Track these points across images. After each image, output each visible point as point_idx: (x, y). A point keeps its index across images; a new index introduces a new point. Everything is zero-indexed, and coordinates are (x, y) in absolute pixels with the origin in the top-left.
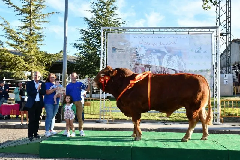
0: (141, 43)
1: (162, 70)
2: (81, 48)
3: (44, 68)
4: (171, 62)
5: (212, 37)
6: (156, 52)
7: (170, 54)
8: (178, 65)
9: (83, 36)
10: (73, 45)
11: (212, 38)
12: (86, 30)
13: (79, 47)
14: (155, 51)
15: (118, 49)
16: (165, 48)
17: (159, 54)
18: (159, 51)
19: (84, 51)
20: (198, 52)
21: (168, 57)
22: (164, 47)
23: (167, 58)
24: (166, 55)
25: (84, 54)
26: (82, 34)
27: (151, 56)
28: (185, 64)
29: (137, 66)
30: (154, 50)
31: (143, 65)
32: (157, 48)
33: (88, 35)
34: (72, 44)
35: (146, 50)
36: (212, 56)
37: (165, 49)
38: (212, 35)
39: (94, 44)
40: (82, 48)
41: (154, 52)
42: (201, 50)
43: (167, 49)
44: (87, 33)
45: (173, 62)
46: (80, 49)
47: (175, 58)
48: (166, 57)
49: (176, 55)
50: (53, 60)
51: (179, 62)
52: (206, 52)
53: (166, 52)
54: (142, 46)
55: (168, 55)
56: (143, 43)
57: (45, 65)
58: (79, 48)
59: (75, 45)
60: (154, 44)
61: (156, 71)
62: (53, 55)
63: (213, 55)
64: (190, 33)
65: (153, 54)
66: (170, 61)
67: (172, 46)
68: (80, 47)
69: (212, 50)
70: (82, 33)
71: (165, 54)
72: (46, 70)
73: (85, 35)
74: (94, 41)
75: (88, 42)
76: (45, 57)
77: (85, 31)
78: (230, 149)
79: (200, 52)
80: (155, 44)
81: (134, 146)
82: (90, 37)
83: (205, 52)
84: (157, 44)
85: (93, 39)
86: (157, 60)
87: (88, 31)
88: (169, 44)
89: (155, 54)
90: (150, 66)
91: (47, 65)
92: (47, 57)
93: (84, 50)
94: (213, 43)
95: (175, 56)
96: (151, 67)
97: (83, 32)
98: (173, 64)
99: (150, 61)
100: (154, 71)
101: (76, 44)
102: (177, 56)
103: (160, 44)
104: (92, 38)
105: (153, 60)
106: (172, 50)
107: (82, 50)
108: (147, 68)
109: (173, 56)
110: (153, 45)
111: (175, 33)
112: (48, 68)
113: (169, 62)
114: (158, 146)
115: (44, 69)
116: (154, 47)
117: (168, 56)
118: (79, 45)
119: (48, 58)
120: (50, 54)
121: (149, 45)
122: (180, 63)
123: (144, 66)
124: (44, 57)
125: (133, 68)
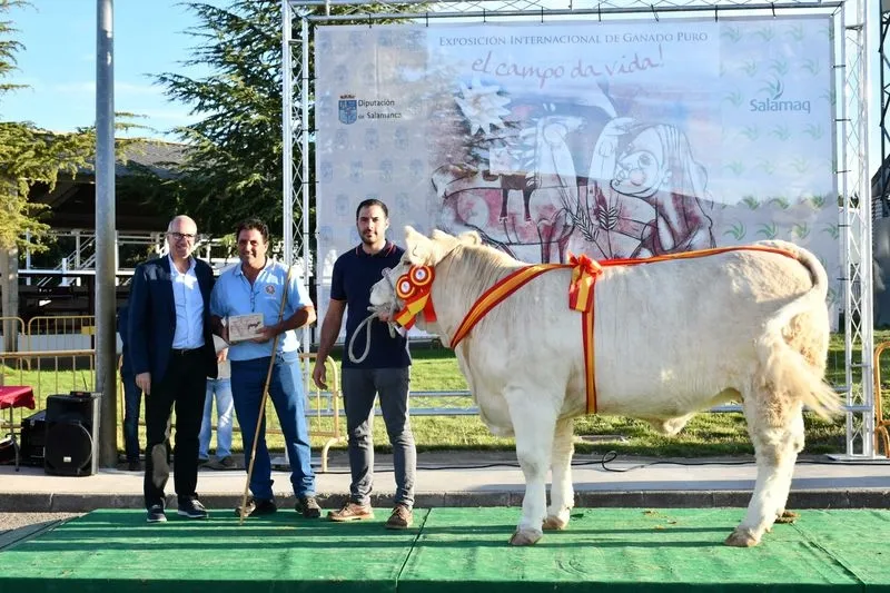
0: (481, 67)
1: (591, 203)
2: (207, 103)
3: (22, 205)
4: (633, 160)
5: (832, 31)
6: (558, 112)
7: (629, 120)
8: (670, 174)
9: (215, 42)
10: (168, 83)
11: (832, 38)
12: (230, 11)
13: (198, 94)
14: (553, 107)
15: (367, 104)
16: (605, 88)
17: (573, 122)
18: (571, 107)
19: (223, 115)
20: (766, 107)
21: (620, 137)
22: (600, 85)
23: (616, 141)
24: (611, 124)
25: (221, 133)
26: (212, 32)
27: (532, 130)
28: (703, 168)
29: (464, 185)
30: (547, 99)
31: (494, 178)
32: (565, 93)
33: (241, 35)
34: (164, 79)
35: (508, 101)
36: (834, 126)
37: (603, 96)
38: (832, 21)
39: (271, 79)
40: (212, 102)
41: (550, 113)
42: (780, 100)
43: (612, 96)
44: (235, 23)
45: (645, 160)
46: (200, 107)
47: (651, 140)
48: (608, 137)
49: (654, 126)
50: (62, 166)
51: (672, 159)
52: (805, 106)
53: (610, 109)
54: (485, 84)
55: (618, 128)
56: (491, 67)
57: (25, 189)
58: (198, 100)
59: (175, 83)
60: (549, 73)
61: (558, 206)
62: (61, 138)
63: (839, 124)
64: (721, 13)
65: (541, 122)
66: (629, 154)
67: (637, 77)
68: (202, 96)
69: (833, 96)
70: (212, 25)
71: (605, 118)
72: (33, 214)
73: (227, 37)
74: (274, 63)
75: (244, 72)
76: (24, 150)
77: (225, 12)
78: (867, 579)
79: (778, 107)
80: (554, 72)
81: (412, 578)
82: (250, 43)
83: (801, 106)
84: (559, 72)
85: (266, 54)
86: (564, 154)
87: (242, 14)
88: (622, 70)
89: (553, 122)
90: (529, 183)
91: (38, 192)
92: (31, 153)
93: (222, 109)
94: (838, 62)
95: (651, 132)
96: (534, 187)
97: (215, 18)
98: (641, 169)
99: (528, 159)
100: (551, 208)
101: (181, 81)
102: (661, 129)
103: (579, 69)
104: (262, 51)
105: (545, 152)
106: (636, 99)
107: (212, 112)
108: (516, 197)
109: (644, 129)
110: (544, 77)
111: (651, 15)
112: (41, 206)
113: (625, 161)
114: (526, 573)
115: (23, 213)
116: (551, 87)
117: (621, 132)
118: (198, 84)
119: (38, 154)
120: (51, 135)
121: (524, 75)
122: (677, 163)
123: (497, 184)
124: (17, 150)
125: (446, 197)
